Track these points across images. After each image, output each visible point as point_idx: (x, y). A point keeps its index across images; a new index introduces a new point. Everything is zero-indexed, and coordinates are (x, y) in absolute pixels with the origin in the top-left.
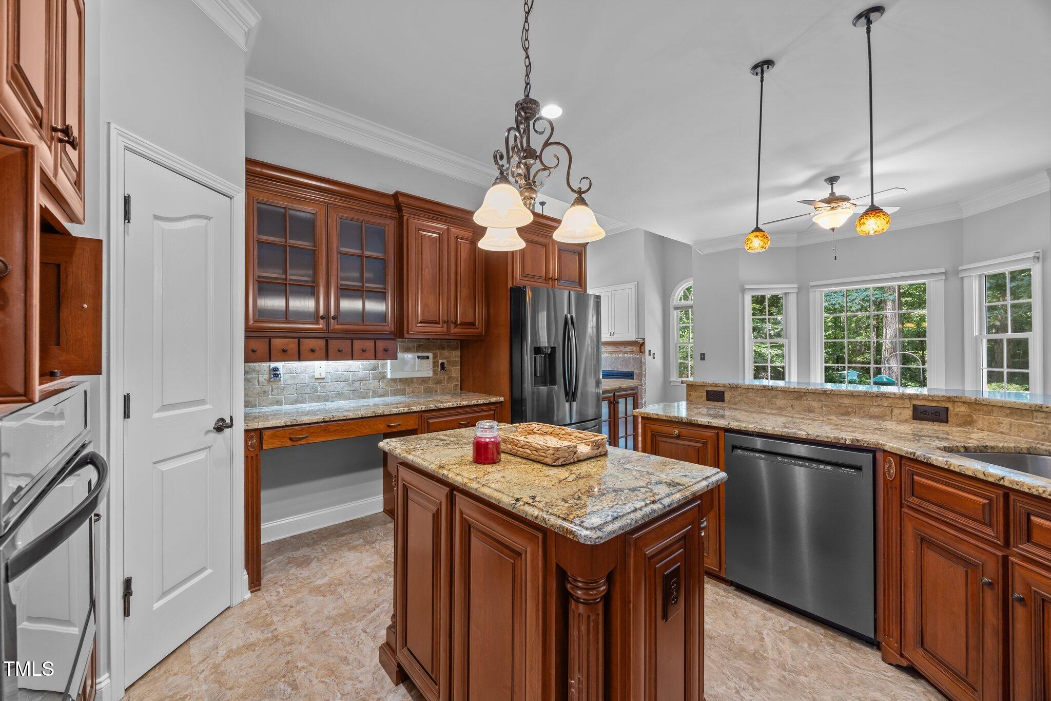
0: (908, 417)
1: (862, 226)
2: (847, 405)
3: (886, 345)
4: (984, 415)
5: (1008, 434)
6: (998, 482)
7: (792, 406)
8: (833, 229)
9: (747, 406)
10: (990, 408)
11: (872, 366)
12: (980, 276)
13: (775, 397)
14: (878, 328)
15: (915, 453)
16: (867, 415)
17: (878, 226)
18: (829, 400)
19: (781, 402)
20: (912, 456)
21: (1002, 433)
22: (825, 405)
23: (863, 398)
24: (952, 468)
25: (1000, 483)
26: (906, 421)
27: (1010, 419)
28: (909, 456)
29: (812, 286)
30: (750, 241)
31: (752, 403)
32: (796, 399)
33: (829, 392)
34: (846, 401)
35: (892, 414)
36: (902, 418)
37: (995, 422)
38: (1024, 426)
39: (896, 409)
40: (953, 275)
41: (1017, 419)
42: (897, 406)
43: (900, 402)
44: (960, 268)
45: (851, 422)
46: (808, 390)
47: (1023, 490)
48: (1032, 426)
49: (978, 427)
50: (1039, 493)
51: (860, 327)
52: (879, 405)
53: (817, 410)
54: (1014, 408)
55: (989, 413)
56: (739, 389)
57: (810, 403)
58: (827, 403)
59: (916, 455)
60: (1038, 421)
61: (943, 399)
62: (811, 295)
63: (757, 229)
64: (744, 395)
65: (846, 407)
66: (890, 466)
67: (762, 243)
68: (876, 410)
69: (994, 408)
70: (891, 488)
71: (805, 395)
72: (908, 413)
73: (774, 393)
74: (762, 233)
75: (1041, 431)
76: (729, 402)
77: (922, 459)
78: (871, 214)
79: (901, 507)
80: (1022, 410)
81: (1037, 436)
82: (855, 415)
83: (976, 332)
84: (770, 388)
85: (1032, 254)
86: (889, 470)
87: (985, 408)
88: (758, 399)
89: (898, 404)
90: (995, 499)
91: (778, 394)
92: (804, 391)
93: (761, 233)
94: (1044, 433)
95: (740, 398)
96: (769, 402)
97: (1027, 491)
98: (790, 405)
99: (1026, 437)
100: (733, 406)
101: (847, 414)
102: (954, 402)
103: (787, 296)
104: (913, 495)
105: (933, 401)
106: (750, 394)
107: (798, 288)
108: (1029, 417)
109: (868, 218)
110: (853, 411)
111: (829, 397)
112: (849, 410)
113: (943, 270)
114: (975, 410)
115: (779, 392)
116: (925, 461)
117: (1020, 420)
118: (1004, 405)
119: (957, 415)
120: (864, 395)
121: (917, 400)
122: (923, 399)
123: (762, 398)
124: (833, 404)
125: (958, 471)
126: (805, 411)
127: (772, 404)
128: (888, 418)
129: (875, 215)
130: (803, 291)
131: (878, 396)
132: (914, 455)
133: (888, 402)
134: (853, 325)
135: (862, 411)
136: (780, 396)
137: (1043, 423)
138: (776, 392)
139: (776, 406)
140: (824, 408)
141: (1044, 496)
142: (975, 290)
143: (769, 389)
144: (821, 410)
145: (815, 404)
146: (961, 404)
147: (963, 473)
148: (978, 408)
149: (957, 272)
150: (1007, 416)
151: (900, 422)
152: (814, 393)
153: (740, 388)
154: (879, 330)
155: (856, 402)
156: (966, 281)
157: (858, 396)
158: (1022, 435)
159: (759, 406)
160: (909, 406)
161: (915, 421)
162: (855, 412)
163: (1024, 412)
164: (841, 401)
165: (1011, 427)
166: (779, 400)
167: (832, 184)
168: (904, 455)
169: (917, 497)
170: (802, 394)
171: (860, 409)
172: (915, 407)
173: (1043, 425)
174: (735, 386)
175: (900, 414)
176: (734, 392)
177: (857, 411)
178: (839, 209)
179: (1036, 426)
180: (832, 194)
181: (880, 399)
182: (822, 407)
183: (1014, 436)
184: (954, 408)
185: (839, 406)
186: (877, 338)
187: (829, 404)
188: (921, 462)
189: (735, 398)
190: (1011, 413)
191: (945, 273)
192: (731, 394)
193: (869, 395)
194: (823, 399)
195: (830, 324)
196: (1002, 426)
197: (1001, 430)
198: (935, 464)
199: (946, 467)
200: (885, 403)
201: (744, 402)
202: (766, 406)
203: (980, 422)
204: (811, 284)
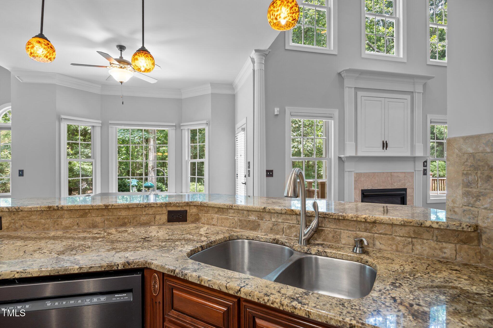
0: (165, 221)
1: (136, 61)
2: (124, 217)
3: (150, 165)
4: (205, 213)
5: (217, 225)
6: (236, 294)
7: (78, 224)
8: (121, 83)
9: (30, 230)
10: (208, 208)
11: (144, 177)
12: (188, 129)
13: (61, 217)
14: (146, 155)
15: (175, 271)
16: (139, 223)
17: (147, 65)
18: (110, 214)
19: (67, 222)
20: (172, 274)
21: (214, 225)
22: (108, 220)
23: (136, 209)
24: (203, 283)
25: (238, 295)
26: (164, 224)
27: (217, 215)
28: (170, 273)
29: (110, 124)
30: (31, 45)
31: (35, 226)
32: (82, 216)
33: (110, 207)
34: (124, 213)
35: (155, 220)
36: (161, 222)
37: (210, 218)
38: (224, 219)
39: (157, 215)
40: (178, 127)
41: (221, 215)
42: (159, 213)
43: (160, 209)
44: (181, 124)
45: (126, 234)
46: (92, 206)
47: (254, 300)
48: (227, 219)
49: (202, 222)
50: (265, 302)
51: (139, 154)
52: (146, 214)
53: (101, 225)
54: (219, 208)
55: (207, 212)
56: (21, 213)
57: (94, 218)
58: (108, 217)
59: (176, 272)
60: (230, 215)
61: (184, 204)
62: (110, 129)
63: (41, 36)
64: (27, 219)
65: (123, 218)
66: (155, 282)
67: (45, 52)
68: (145, 218)
69: (210, 208)
70: (156, 302)
71: (89, 212)
72: (165, 217)
73: (59, 213)
74: (47, 42)
75: (232, 222)
76: (8, 228)
77: (180, 276)
78: (142, 53)
79: (164, 321)
80: (223, 208)
81: (230, 225)
82: (130, 224)
83: (187, 159)
84: (56, 208)
85: (205, 122)
86: (154, 286)
87: (205, 208)
88: (43, 221)
89: (159, 211)
90: (232, 307)
91: (64, 213)
92: (89, 208)
93: (45, 40)
94: (233, 223)
95: (21, 222)
96: (55, 222)
97: (256, 300)
98: (76, 223)
99: (225, 227)
100: (13, 234)
101: (124, 224)
102: (190, 206)
103: (94, 127)
104: (172, 309)
105: (179, 206)
106: (33, 217)
107: (102, 123)
108: (226, 213)
109: (140, 55)
110: (128, 221)
111: (110, 211)
112: (126, 221)
113: (174, 124)
114: (201, 210)
115: (66, 212)
116: (183, 278)
117: (222, 215)
118: (215, 206)
119: (191, 215)
120: (136, 207)
121: (170, 207)
122: (173, 206)
123: (46, 220)
124: (113, 217)
125: (208, 286)
126: (90, 227)
127: (58, 224)
128: (152, 223)
129: (145, 54)
130: (105, 126)
131: (146, 207)
132: (174, 273)
133: (153, 210)
134: (136, 153)
135: (135, 220)
136: (66, 216)
137: (232, 216)
138: (62, 212)
139: (62, 227)
140: (106, 222)
141: (268, 304)
142: (187, 136)
143: (54, 210)
144: (103, 224)
145: (98, 219)
146: (193, 207)
147: (211, 287)
148: (202, 208)
149: (180, 126)
150: (216, 213)
151: (160, 225)
152: (98, 209)
153: (22, 211)
154: (147, 156)
155: (131, 213)
156: (183, 131)
157: (132, 208)
158: (223, 225)
159: (44, 229)
160: (165, 212)
161: (169, 223)
162: (130, 222)
163: (224, 209)
164: (120, 214)
165: (218, 220)
166: (65, 219)
167: (121, 51)
168: (167, 273)
169: (175, 310)
170: (87, 211)
171: (134, 219)
172: (169, 212)
173: (232, 217)
174: (15, 210)
175: (160, 219)
176: (14, 217)
177: (132, 221)
178: (124, 70)
179: (229, 218)
180: (121, 57)
181: (147, 209)
182: (104, 222)
183: (219, 226)
184: (190, 210)
185: (118, 218)
186: (146, 160)
187: (111, 217)
188: (179, 279)
189: (14, 223)
190: (218, 211)
191: (175, 126)
192: (10, 219)
193: (140, 207)
194: (105, 214)
195: (124, 152)
196: (214, 220)
197: (213, 223)
198: (190, 280)
199: (199, 283)
200: (151, 211)
201: (27, 227)
202: (52, 228)
203: (203, 218)
204: (110, 122)
